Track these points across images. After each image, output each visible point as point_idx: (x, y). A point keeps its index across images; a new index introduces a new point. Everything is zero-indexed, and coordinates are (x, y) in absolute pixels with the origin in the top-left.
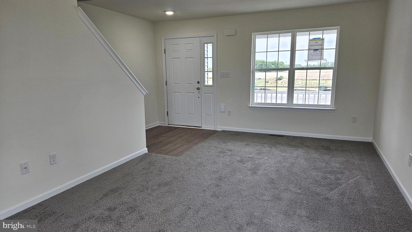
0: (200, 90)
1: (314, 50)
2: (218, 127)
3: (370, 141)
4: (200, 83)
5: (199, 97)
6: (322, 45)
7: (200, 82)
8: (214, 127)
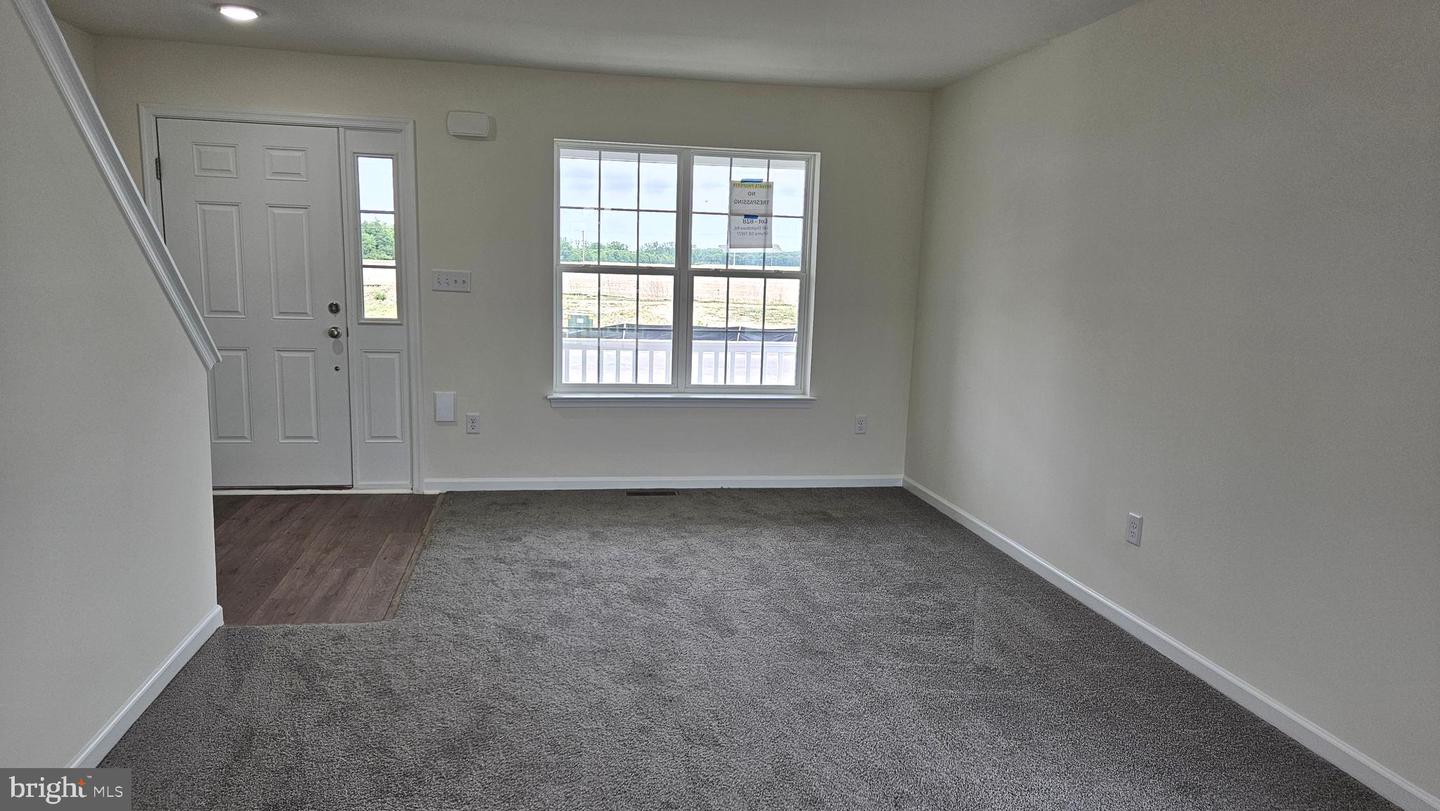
0: (342, 339)
1: (746, 216)
2: (427, 480)
3: (900, 484)
4: (342, 311)
5: (337, 369)
6: (768, 202)
7: (342, 306)
8: (408, 482)
